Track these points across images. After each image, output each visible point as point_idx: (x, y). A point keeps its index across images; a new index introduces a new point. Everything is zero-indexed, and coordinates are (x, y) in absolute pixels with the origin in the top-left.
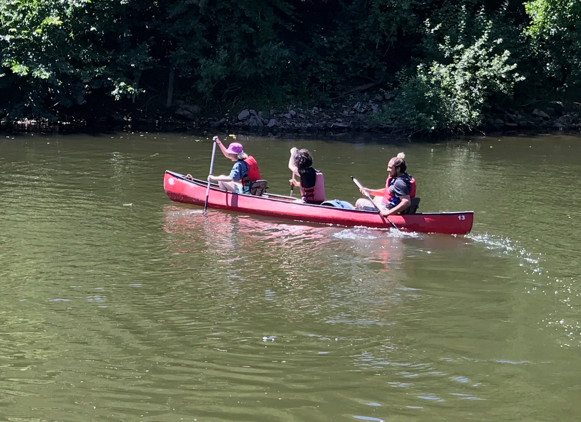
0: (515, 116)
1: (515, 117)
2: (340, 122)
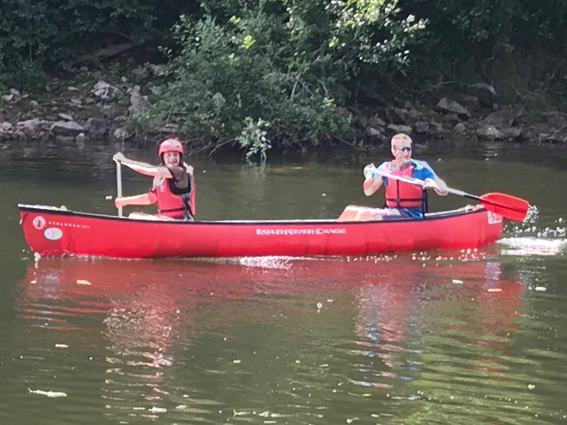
0: (405, 111)
1: (405, 114)
2: (67, 120)
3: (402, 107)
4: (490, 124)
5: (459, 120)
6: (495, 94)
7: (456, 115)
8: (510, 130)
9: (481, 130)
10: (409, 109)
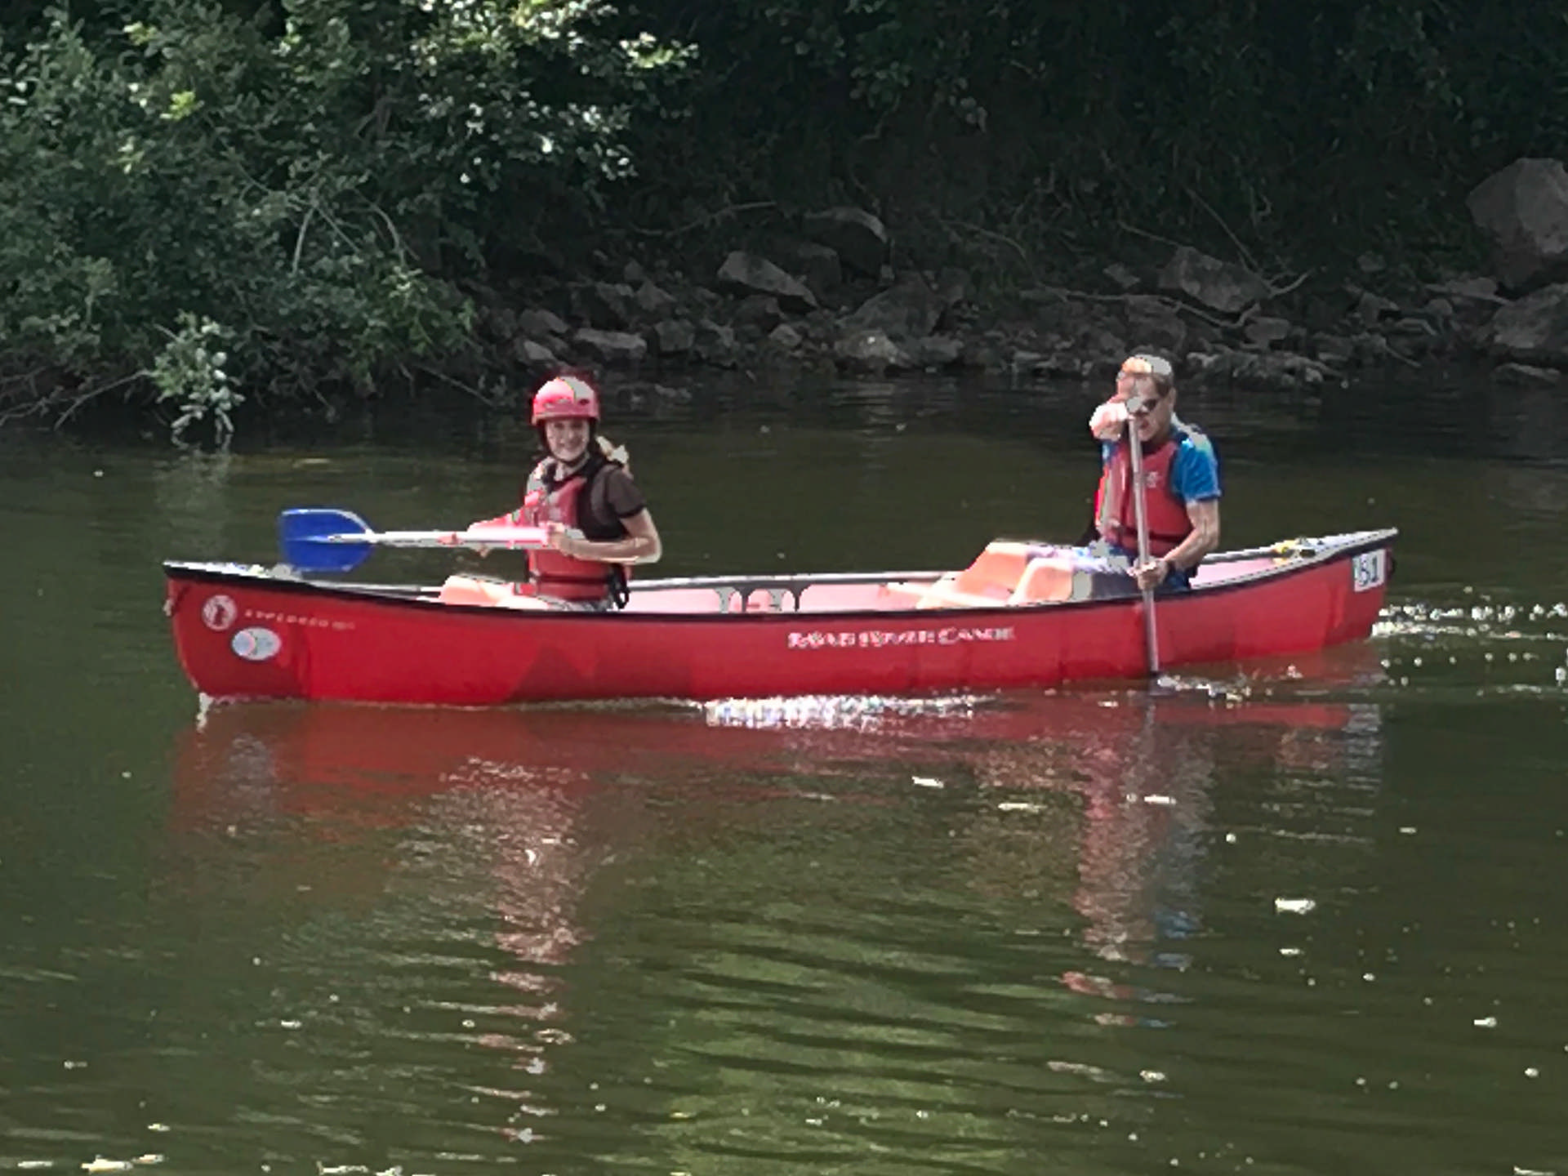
3: (617, 277)
4: (873, 326)
5: (782, 315)
6: (884, 238)
7: (775, 300)
8: (928, 343)
9: (847, 344)
10: (636, 285)
